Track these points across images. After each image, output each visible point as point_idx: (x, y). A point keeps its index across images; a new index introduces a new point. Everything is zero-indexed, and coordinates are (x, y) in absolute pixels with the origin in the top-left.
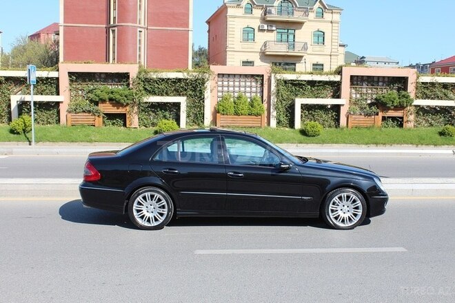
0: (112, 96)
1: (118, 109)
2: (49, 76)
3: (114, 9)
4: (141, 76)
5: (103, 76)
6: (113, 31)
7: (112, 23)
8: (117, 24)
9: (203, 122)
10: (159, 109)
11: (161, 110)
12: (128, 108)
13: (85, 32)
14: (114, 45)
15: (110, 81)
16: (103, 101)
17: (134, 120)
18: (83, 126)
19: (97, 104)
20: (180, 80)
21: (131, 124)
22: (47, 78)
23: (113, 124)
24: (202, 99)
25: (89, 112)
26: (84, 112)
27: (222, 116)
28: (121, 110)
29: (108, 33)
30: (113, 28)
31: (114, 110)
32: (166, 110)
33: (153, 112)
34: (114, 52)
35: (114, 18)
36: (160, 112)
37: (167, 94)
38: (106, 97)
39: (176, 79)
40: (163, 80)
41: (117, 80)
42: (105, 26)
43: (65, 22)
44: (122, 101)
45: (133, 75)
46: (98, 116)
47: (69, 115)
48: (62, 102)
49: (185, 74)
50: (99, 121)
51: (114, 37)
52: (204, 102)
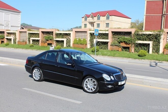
0: (124, 40)
1: (127, 45)
2: (106, 33)
3: (165, 8)
4: (136, 33)
5: (124, 33)
6: (164, 17)
7: (164, 13)
8: (165, 14)
9: (159, 52)
10: (142, 46)
11: (143, 46)
12: (130, 45)
13: (153, 17)
14: (164, 22)
15: (126, 35)
16: (122, 42)
17: (133, 50)
18: (115, 51)
19: (120, 43)
20: (151, 35)
21: (131, 51)
22: (105, 34)
23: (126, 51)
24: (159, 42)
25: (117, 46)
26: (116, 46)
27: (167, 50)
28: (128, 46)
29: (162, 17)
30: (164, 16)
31: (125, 46)
32: (145, 46)
33: (140, 47)
34: (164, 25)
35: (165, 11)
36: (143, 47)
37: (146, 40)
38: (123, 40)
39: (149, 34)
40: (144, 35)
41: (128, 34)
42: (161, 15)
43: (146, 14)
44: (128, 42)
45: (133, 33)
46: (120, 47)
47: (111, 47)
48: (109, 42)
49: (153, 32)
50: (120, 49)
51: (164, 19)
52: (160, 44)
